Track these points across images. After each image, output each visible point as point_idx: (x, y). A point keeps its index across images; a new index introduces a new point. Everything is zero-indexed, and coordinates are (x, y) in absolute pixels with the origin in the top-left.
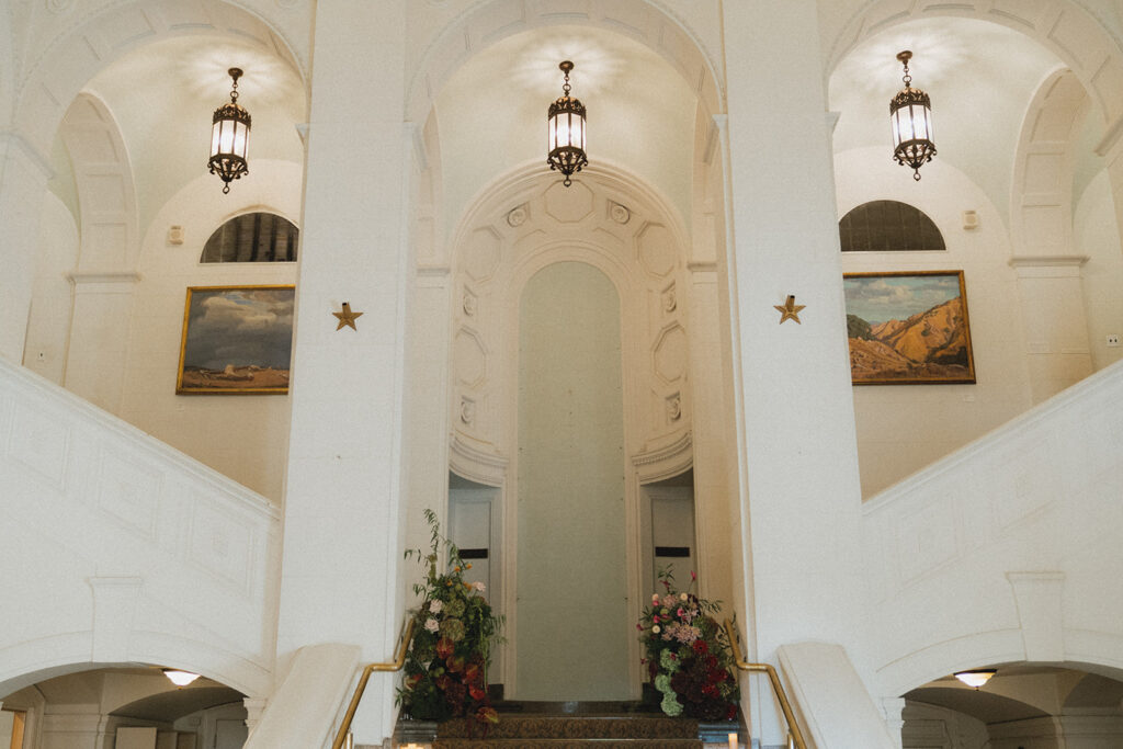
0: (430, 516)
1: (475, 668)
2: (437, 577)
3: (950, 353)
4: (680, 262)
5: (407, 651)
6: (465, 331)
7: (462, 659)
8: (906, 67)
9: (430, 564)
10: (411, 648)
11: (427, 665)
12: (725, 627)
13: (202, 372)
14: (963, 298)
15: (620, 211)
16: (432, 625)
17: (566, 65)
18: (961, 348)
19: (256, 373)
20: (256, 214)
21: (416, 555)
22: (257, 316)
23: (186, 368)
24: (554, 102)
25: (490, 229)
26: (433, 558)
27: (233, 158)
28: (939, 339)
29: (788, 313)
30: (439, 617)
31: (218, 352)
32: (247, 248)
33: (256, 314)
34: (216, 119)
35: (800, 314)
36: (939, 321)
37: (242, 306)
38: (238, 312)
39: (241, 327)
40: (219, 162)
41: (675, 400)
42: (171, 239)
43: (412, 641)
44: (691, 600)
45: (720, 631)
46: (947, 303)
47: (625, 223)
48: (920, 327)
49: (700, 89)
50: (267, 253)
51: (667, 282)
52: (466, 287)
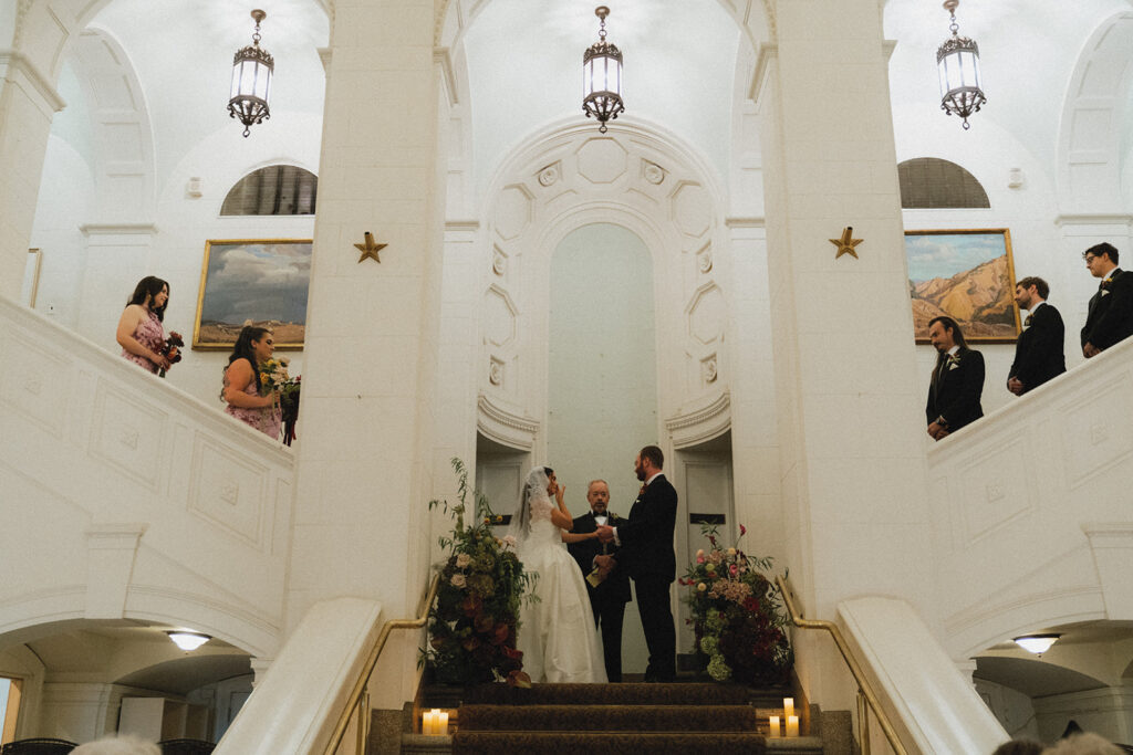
0: (458, 465)
1: (506, 627)
2: (465, 529)
3: (997, 312)
4: (716, 219)
5: (431, 609)
6: (494, 290)
7: (491, 618)
8: (953, 16)
9: (457, 516)
10: (436, 607)
11: (453, 624)
12: (777, 583)
13: (220, 326)
14: (1008, 256)
15: (654, 171)
16: (458, 580)
17: (602, 11)
18: (1008, 307)
19: (276, 329)
20: (279, 166)
21: (441, 506)
22: (277, 269)
23: (203, 323)
24: (590, 47)
25: (521, 187)
26: (460, 510)
27: (254, 101)
28: (985, 297)
29: (844, 246)
30: (467, 571)
31: (236, 306)
32: (269, 202)
33: (277, 268)
34: (236, 60)
35: (857, 249)
36: (985, 280)
37: (262, 259)
38: (258, 265)
39: (261, 281)
40: (240, 103)
41: (711, 362)
42: (191, 190)
43: (437, 598)
44: (739, 556)
45: (770, 588)
46: (993, 261)
47: (659, 184)
48: (966, 285)
49: (745, 23)
50: (290, 206)
51: (702, 243)
52: (495, 245)
